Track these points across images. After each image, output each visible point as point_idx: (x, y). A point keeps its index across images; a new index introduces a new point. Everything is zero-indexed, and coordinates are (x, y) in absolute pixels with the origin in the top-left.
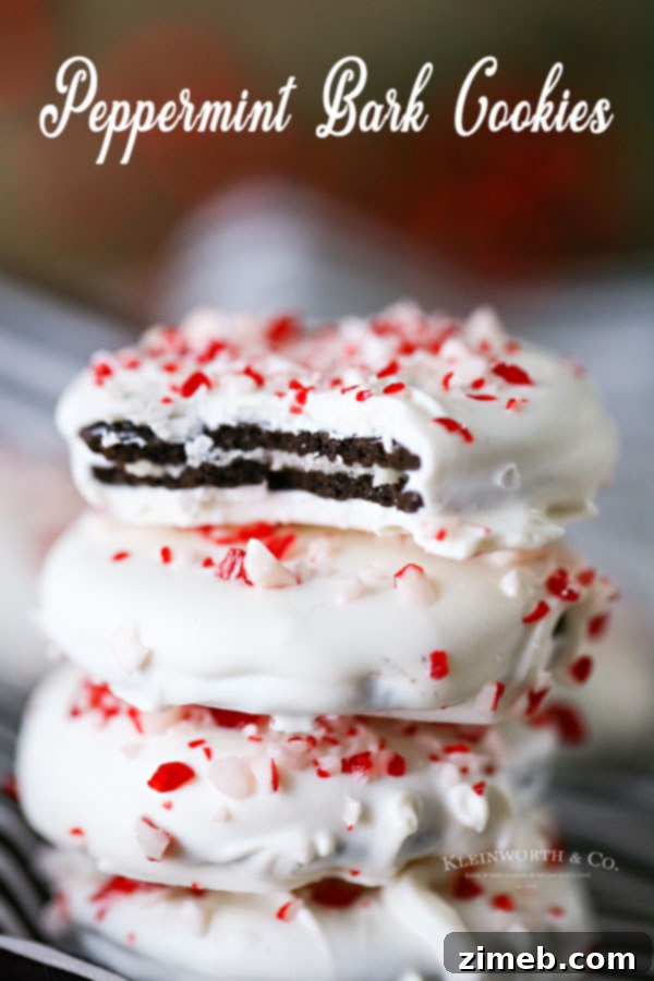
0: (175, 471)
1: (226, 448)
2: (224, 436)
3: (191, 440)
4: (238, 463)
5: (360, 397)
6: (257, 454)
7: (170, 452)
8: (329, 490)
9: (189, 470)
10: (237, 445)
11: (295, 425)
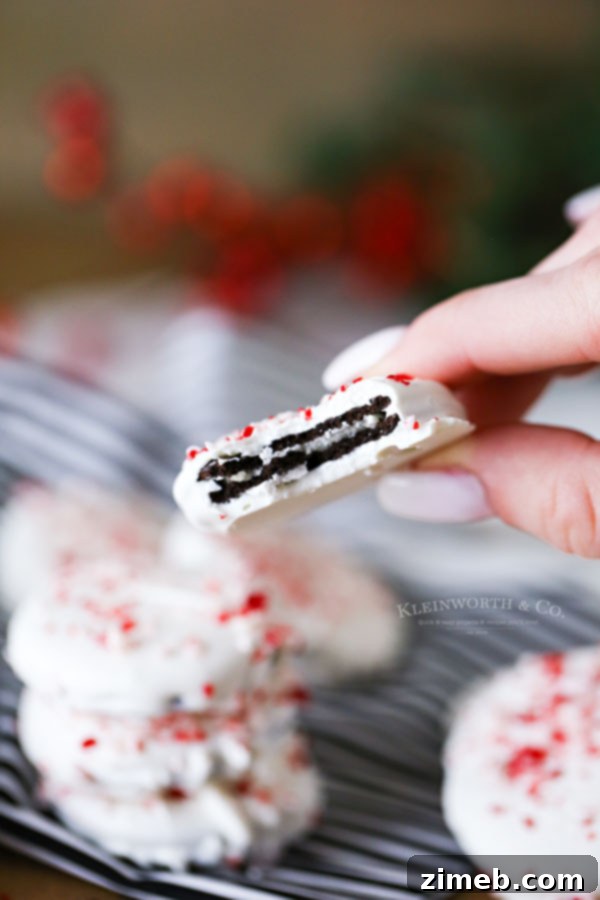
0: (258, 472)
1: (281, 449)
2: (276, 445)
3: (261, 451)
4: (290, 454)
5: (343, 389)
6: (296, 448)
7: (252, 462)
8: (341, 450)
9: (265, 467)
10: (285, 446)
11: (312, 424)
